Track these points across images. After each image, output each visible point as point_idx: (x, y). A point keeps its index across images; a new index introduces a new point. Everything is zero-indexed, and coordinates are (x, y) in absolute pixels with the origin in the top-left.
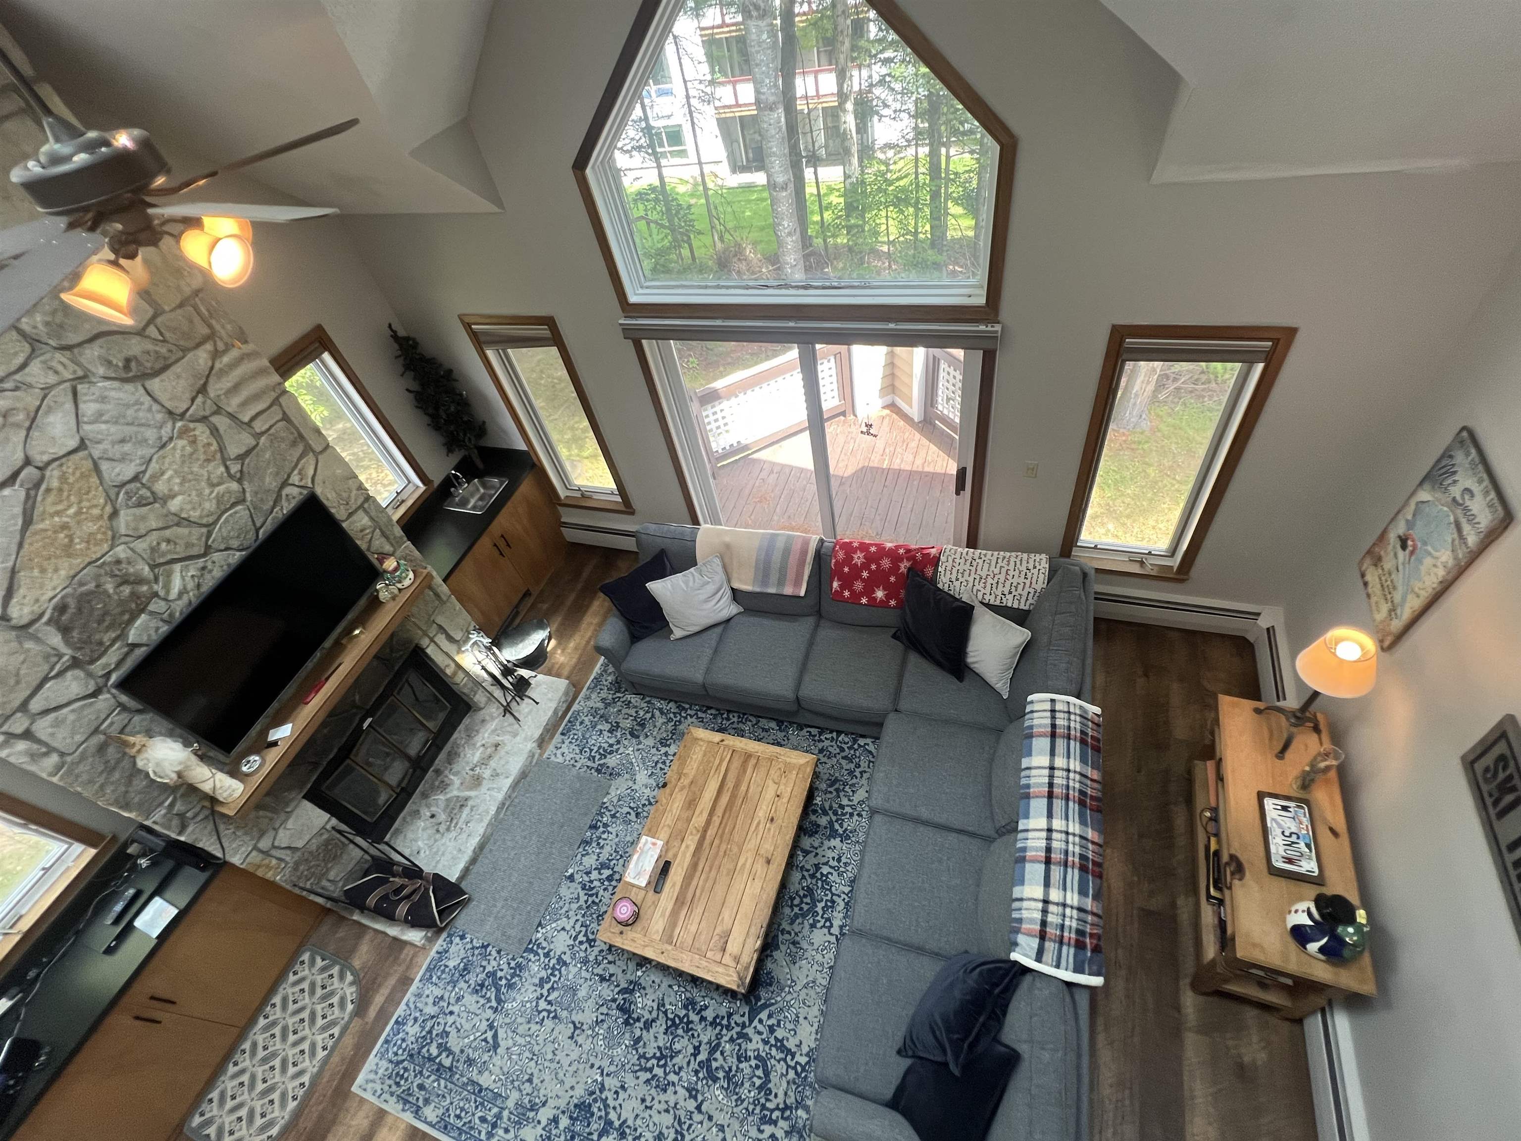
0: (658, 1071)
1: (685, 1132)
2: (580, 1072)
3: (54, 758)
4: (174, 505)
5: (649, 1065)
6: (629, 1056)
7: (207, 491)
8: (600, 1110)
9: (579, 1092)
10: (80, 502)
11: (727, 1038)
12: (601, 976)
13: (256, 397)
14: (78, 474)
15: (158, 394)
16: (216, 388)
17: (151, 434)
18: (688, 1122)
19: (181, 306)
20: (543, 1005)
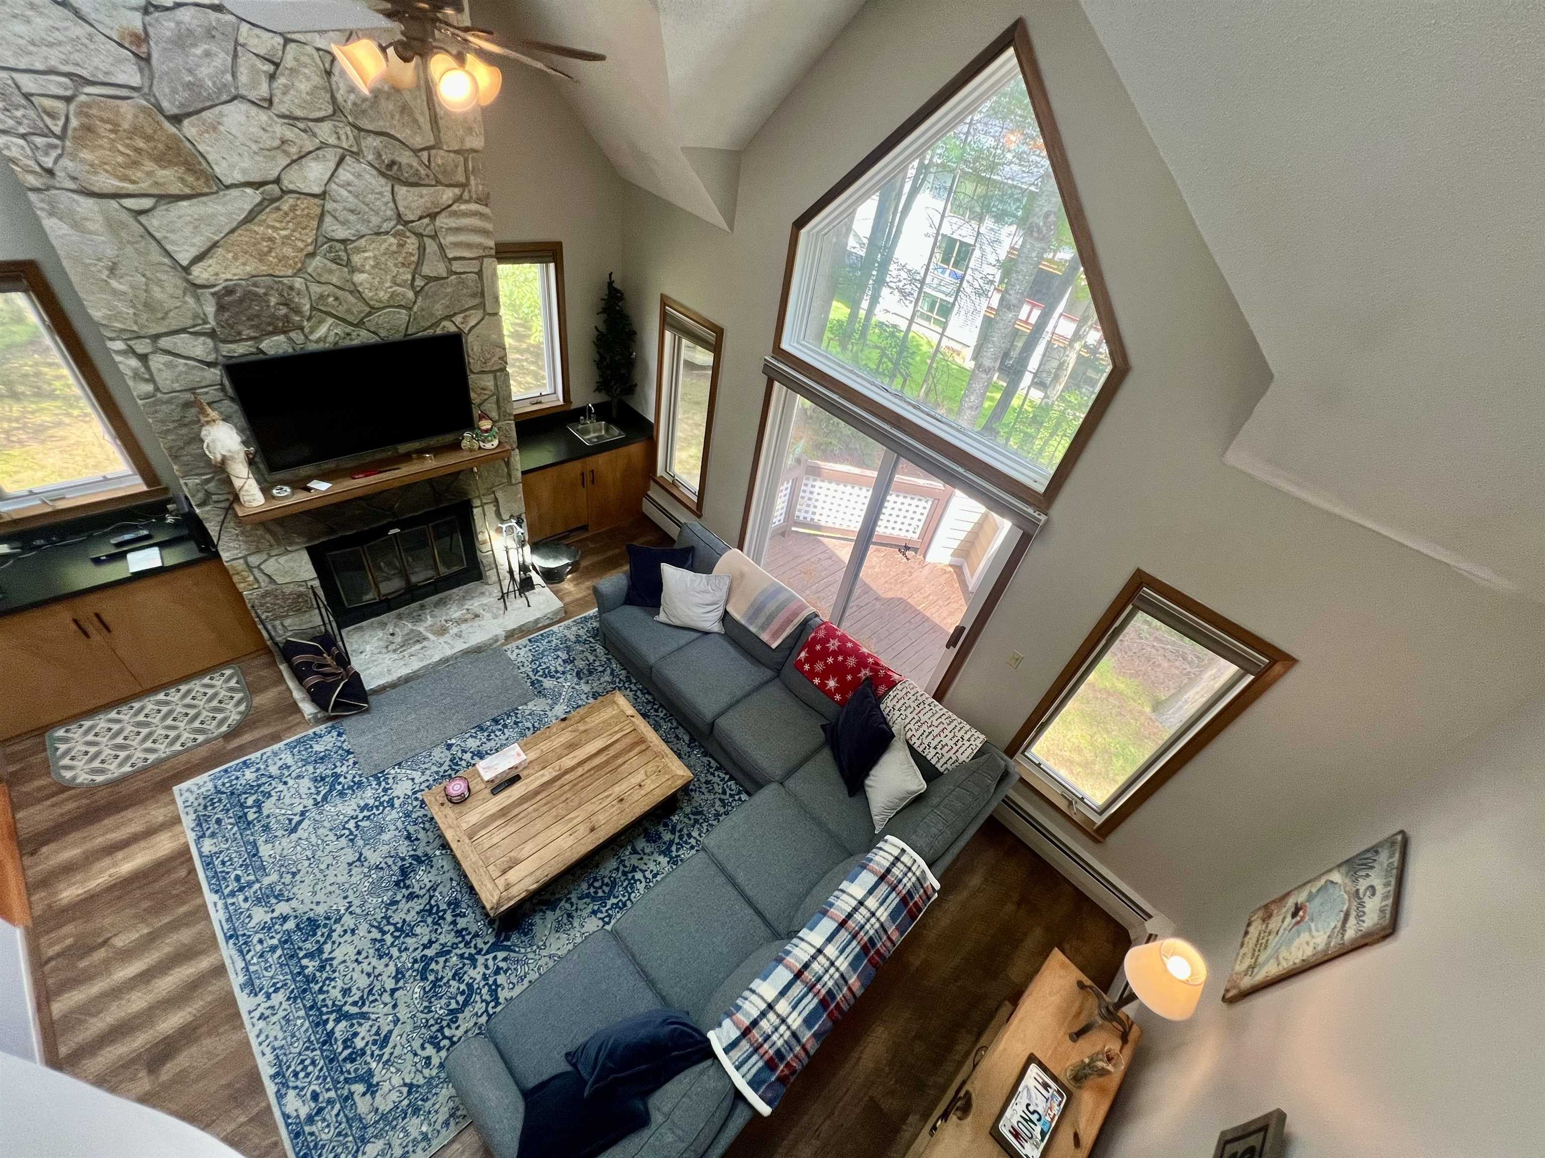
0: (389, 939)
1: (367, 1003)
2: (334, 895)
3: (150, 388)
4: (359, 278)
5: (386, 928)
6: (378, 910)
7: (388, 284)
8: (322, 935)
9: (321, 910)
10: (293, 231)
11: (459, 952)
12: (409, 834)
13: (469, 246)
14: (306, 211)
15: (399, 198)
16: (443, 221)
17: (375, 220)
18: (377, 996)
19: (456, 152)
20: (351, 825)
